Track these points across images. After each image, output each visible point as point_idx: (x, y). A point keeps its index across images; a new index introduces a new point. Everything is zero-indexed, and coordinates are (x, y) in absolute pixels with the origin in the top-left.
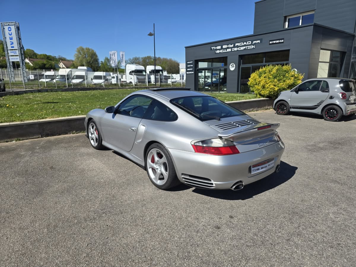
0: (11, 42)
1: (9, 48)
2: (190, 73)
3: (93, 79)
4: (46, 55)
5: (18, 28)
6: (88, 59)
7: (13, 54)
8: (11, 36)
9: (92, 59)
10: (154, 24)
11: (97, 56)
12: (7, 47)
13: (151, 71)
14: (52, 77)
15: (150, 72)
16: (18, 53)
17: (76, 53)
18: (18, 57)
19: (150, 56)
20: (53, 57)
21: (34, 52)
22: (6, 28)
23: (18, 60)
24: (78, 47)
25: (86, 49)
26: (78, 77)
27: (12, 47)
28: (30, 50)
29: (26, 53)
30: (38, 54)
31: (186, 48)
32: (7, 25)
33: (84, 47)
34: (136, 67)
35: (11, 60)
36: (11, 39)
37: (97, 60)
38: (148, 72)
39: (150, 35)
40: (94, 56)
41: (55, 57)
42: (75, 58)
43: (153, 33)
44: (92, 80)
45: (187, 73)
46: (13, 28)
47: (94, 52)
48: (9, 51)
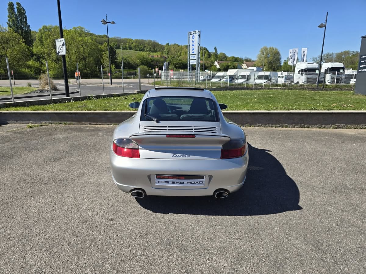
0: (193, 48)
1: (191, 53)
2: (363, 70)
3: (256, 78)
4: (235, 57)
5: (199, 36)
6: (269, 58)
7: (193, 58)
8: (193, 43)
9: (274, 59)
10: (327, 13)
11: (280, 55)
12: (190, 53)
13: (328, 69)
14: (221, 78)
15: (325, 70)
16: (196, 57)
17: (259, 53)
18: (196, 61)
19: (348, 51)
20: (240, 59)
21: (225, 55)
22: (191, 36)
23: (196, 63)
24: (262, 47)
25: (270, 48)
26: (243, 77)
27: (193, 52)
28: (222, 53)
29: (218, 56)
30: (228, 57)
31: (363, 38)
32: (193, 34)
33: (268, 47)
34: (307, 66)
35: (191, 64)
36: (193, 45)
37: (279, 60)
38: (323, 71)
39: (321, 26)
40: (276, 55)
41: (242, 58)
42: (258, 58)
43: (325, 23)
44: (255, 80)
45: (360, 70)
46: (196, 36)
47: (277, 51)
48: (191, 56)
